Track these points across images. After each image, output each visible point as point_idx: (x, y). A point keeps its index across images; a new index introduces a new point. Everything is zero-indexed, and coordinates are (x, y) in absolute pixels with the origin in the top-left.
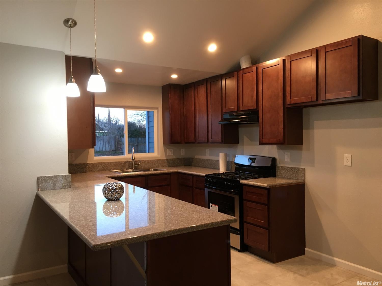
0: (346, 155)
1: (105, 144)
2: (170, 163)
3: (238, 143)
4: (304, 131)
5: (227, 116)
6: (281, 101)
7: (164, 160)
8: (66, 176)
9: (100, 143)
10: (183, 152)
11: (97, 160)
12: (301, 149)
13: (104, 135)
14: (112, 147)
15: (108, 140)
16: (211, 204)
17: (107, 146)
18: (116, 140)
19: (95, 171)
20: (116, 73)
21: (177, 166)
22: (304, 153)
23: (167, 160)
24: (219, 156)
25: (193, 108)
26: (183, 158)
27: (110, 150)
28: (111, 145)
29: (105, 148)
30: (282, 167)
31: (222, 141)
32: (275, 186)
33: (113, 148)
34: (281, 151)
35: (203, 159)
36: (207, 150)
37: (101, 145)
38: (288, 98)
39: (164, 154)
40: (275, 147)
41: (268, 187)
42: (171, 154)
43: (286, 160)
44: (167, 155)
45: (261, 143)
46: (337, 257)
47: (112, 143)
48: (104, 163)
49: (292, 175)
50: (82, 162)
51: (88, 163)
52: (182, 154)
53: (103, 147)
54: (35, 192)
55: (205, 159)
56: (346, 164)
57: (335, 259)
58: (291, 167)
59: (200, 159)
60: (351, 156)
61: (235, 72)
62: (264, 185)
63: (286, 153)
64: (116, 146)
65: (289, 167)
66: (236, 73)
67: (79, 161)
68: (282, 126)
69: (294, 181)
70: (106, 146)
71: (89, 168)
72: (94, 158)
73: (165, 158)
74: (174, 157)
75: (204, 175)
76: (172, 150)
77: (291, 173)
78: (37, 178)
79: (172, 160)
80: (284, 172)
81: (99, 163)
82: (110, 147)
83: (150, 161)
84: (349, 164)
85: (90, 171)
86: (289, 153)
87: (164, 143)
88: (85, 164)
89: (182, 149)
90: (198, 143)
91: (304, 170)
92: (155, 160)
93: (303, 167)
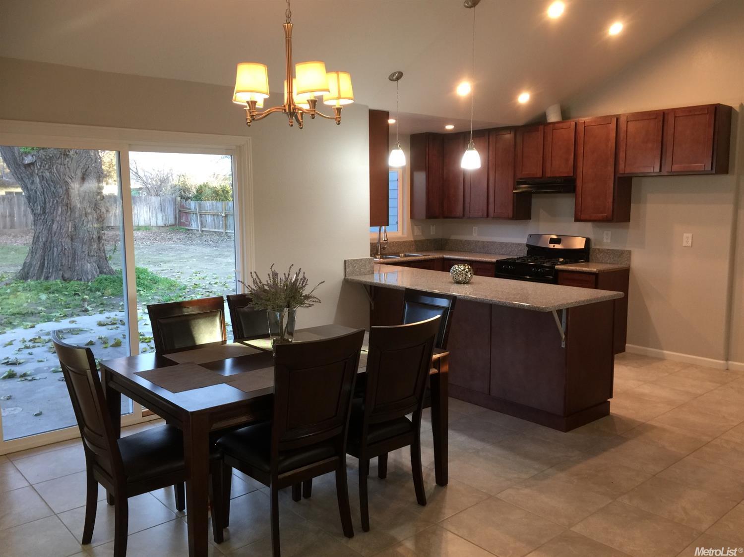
0: (685, 235)
1: (154, 212)
3: (530, 219)
4: (632, 205)
6: (611, 169)
7: (412, 241)
10: (434, 231)
12: (627, 228)
14: (169, 219)
15: (161, 204)
17: (160, 216)
18: (177, 206)
22: (631, 232)
23: (415, 241)
26: (434, 240)
27: (165, 225)
28: (166, 215)
29: (154, 219)
30: (599, 249)
31: (513, 217)
32: (603, 271)
33: (171, 221)
34: (598, 229)
35: (466, 241)
36: (474, 227)
37: (147, 215)
38: (621, 166)
39: (411, 233)
40: (589, 224)
41: (597, 272)
42: (419, 234)
43: (605, 240)
44: (415, 234)
45: (577, 219)
46: (667, 350)
47: (169, 211)
49: (613, 258)
52: (432, 233)
53: (151, 218)
55: (471, 241)
56: (685, 244)
57: (665, 352)
58: (613, 250)
59: (461, 241)
60: (692, 235)
61: (541, 126)
62: (593, 269)
63: (605, 232)
64: (176, 218)
65: (609, 250)
68: (611, 200)
69: (616, 266)
70: (156, 217)
74: (422, 238)
75: (494, 260)
76: (420, 227)
77: (612, 256)
79: (420, 241)
80: (601, 255)
82: (164, 218)
84: (689, 244)
86: (610, 233)
87: (412, 218)
89: (431, 227)
91: (630, 252)
92: (401, 242)
93: (628, 249)
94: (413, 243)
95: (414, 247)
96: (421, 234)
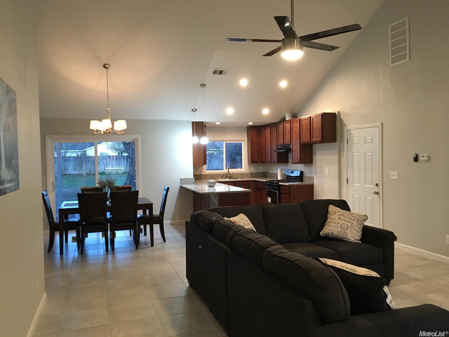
0: (326, 169)
1: (221, 162)
2: (252, 175)
3: (288, 163)
5: (279, 147)
7: (248, 173)
8: (192, 178)
9: (216, 161)
10: (261, 168)
11: (208, 173)
12: (312, 166)
13: (220, 154)
16: (268, 197)
19: (206, 179)
20: (217, 124)
21: (258, 177)
22: (313, 168)
23: (250, 173)
24: (277, 170)
25: (264, 141)
26: (261, 173)
30: (305, 176)
31: (277, 162)
32: (293, 185)
34: (305, 167)
36: (274, 167)
37: (217, 163)
39: (249, 170)
42: (253, 170)
43: (307, 172)
44: (251, 170)
45: (292, 163)
48: (211, 174)
49: (309, 180)
50: (200, 174)
51: (203, 174)
52: (261, 170)
54: (179, 185)
55: (273, 173)
56: (326, 173)
59: (271, 173)
60: (328, 169)
62: (287, 184)
65: (308, 176)
66: (282, 123)
67: (198, 173)
68: (299, 154)
71: (203, 177)
72: (205, 171)
73: (249, 172)
74: (255, 172)
75: (265, 181)
76: (254, 167)
78: (180, 179)
79: (254, 173)
80: (306, 178)
81: (208, 174)
83: (239, 173)
84: (328, 173)
85: (203, 179)
87: (248, 163)
88: (201, 175)
89: (260, 167)
90: (267, 162)
91: (313, 177)
92: (242, 173)
93: (313, 176)
94: (249, 174)
95: (250, 176)
96: (254, 170)
